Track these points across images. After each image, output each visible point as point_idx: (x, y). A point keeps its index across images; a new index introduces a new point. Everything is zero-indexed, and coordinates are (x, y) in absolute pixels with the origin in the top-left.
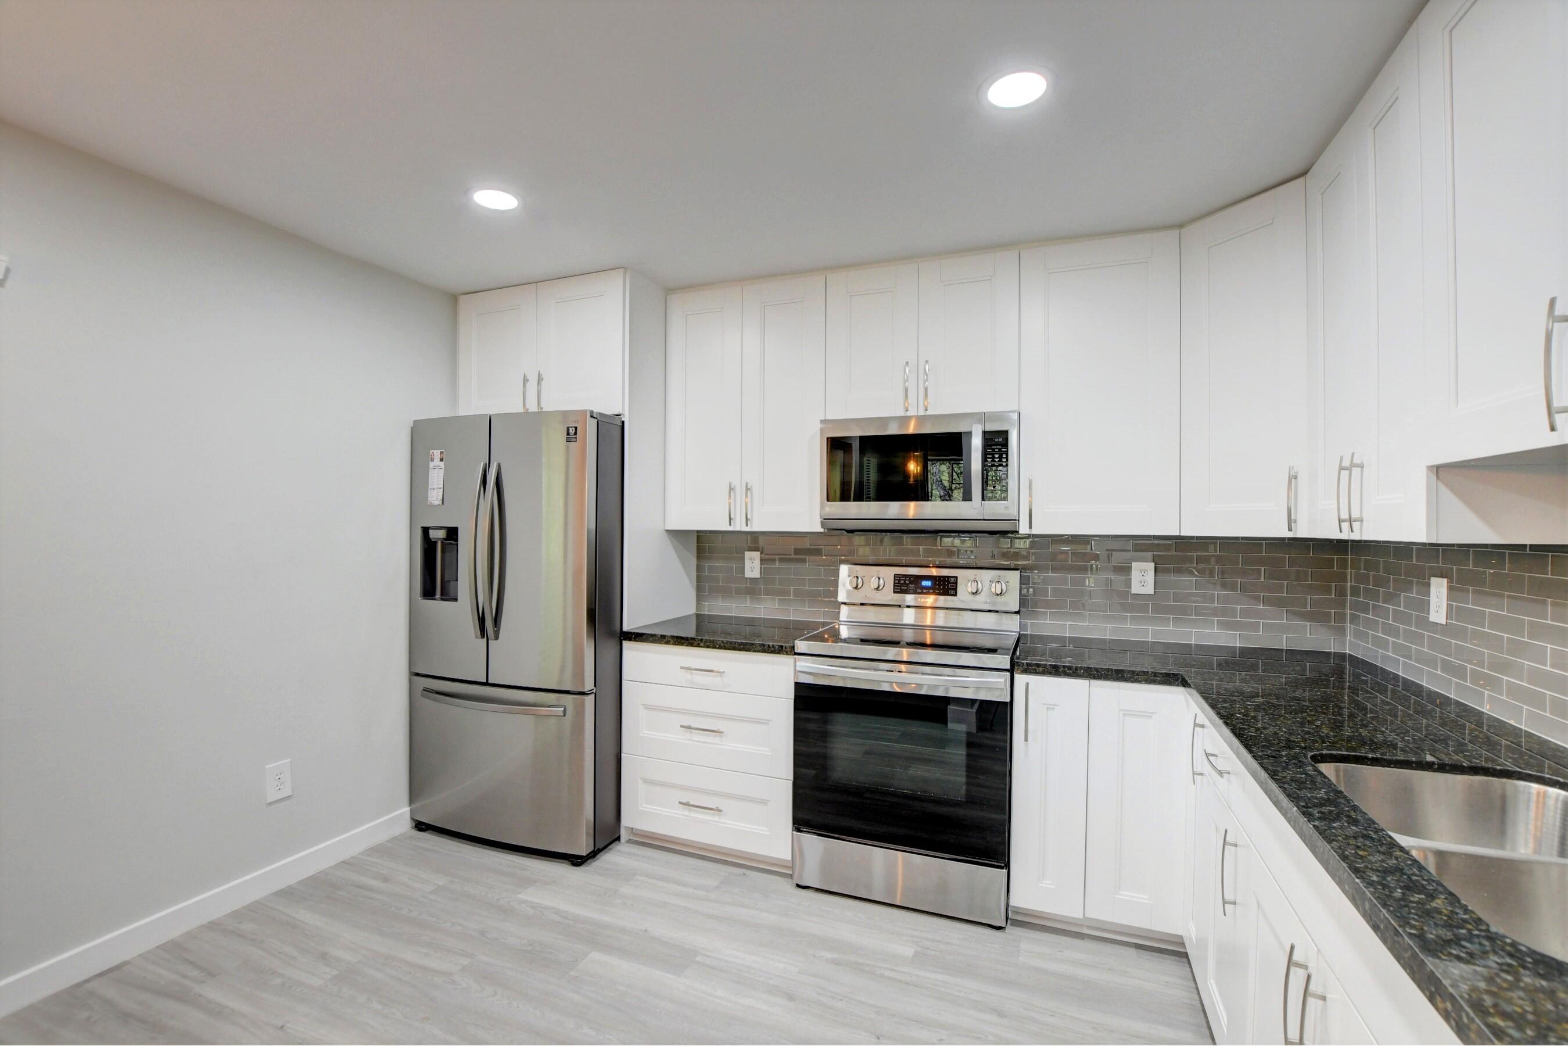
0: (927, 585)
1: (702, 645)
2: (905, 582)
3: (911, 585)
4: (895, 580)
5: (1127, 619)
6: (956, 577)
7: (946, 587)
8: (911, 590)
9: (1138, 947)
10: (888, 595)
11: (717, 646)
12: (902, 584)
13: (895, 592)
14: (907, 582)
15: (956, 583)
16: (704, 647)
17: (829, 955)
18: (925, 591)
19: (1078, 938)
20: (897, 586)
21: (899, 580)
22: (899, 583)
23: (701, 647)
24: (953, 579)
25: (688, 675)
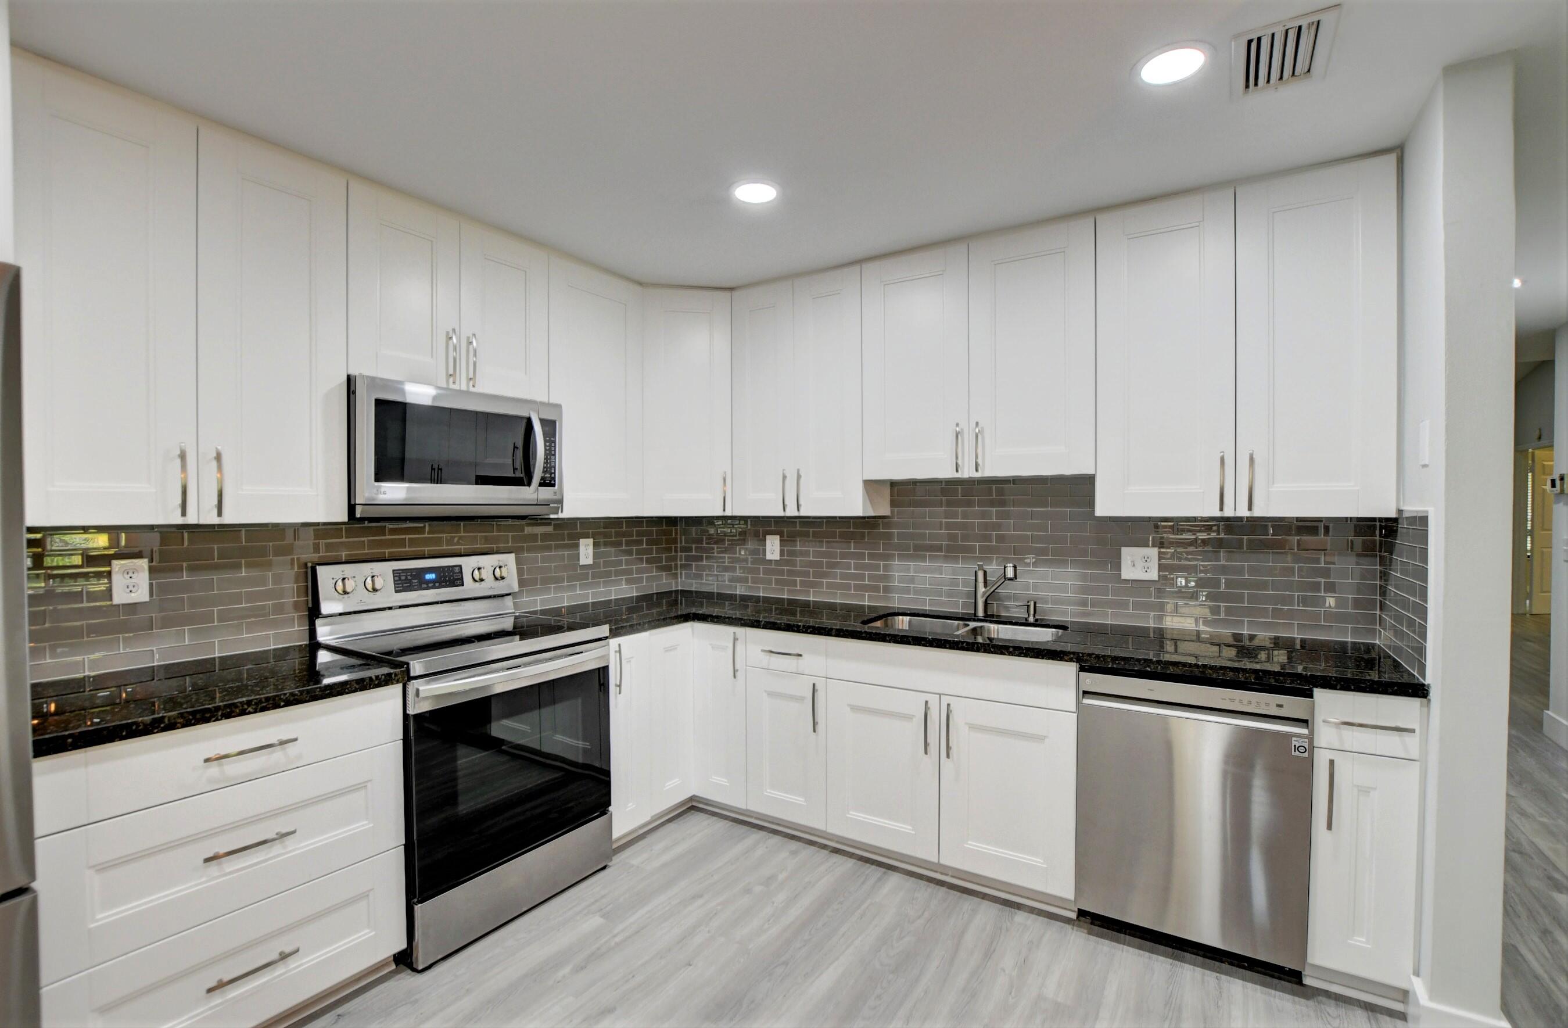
0: (431, 578)
1: (250, 709)
2: (407, 577)
3: (414, 581)
4: (394, 577)
5: (576, 587)
6: (460, 566)
7: (451, 578)
8: (415, 586)
9: (670, 821)
10: (389, 596)
11: (282, 704)
12: (404, 580)
13: (396, 591)
14: (409, 577)
15: (461, 572)
16: (255, 712)
17: (567, 970)
18: (430, 585)
19: (629, 846)
20: (398, 584)
21: (400, 577)
22: (400, 580)
23: (250, 713)
24: (457, 568)
25: (214, 770)
